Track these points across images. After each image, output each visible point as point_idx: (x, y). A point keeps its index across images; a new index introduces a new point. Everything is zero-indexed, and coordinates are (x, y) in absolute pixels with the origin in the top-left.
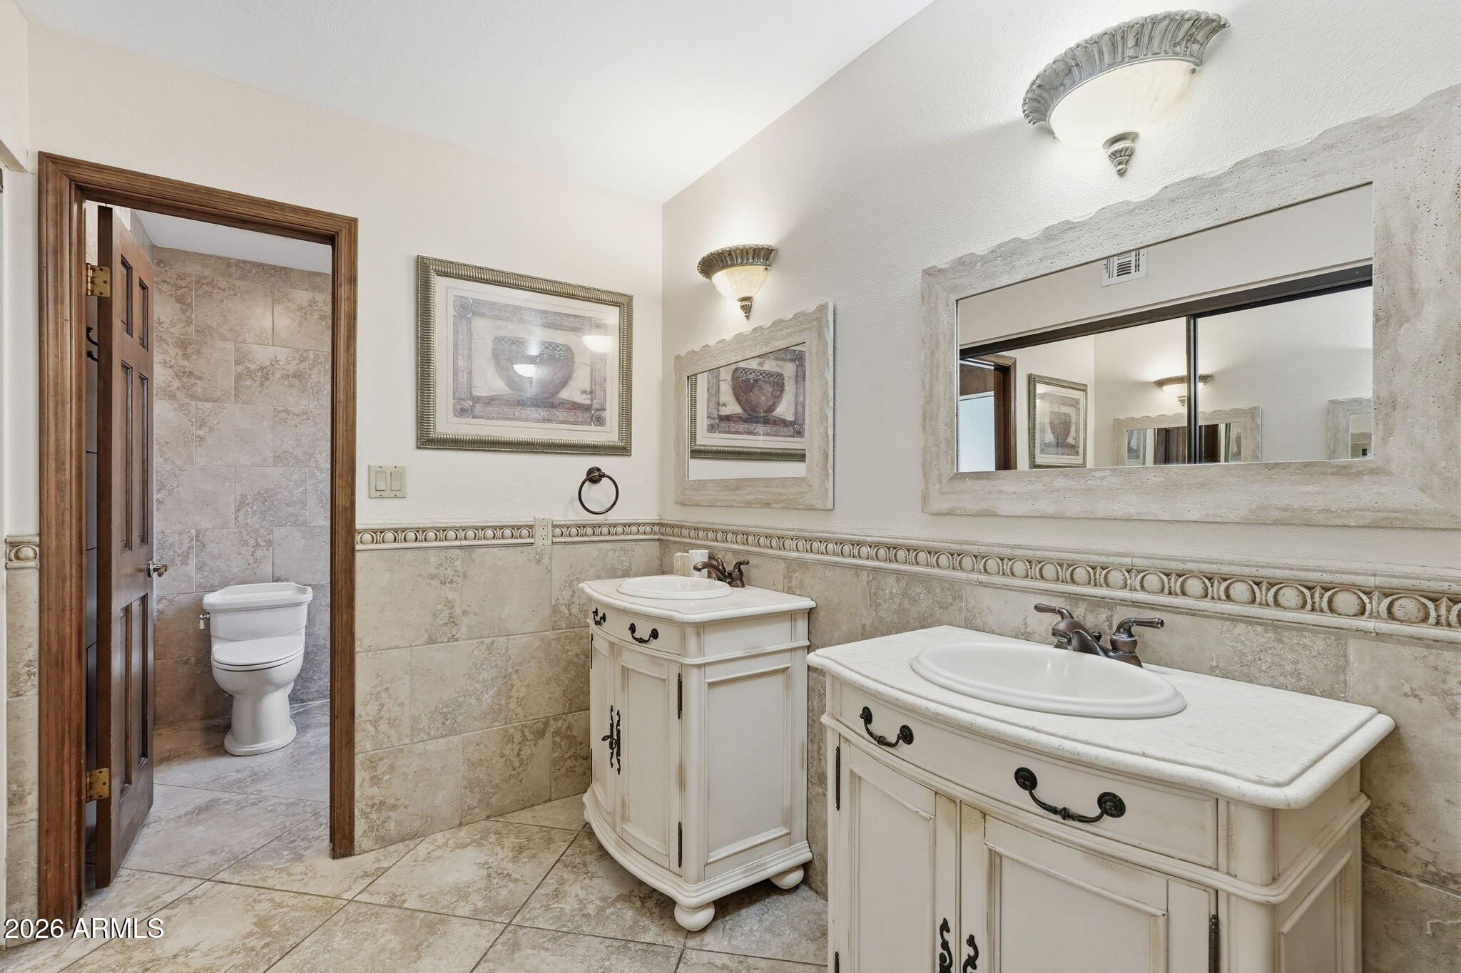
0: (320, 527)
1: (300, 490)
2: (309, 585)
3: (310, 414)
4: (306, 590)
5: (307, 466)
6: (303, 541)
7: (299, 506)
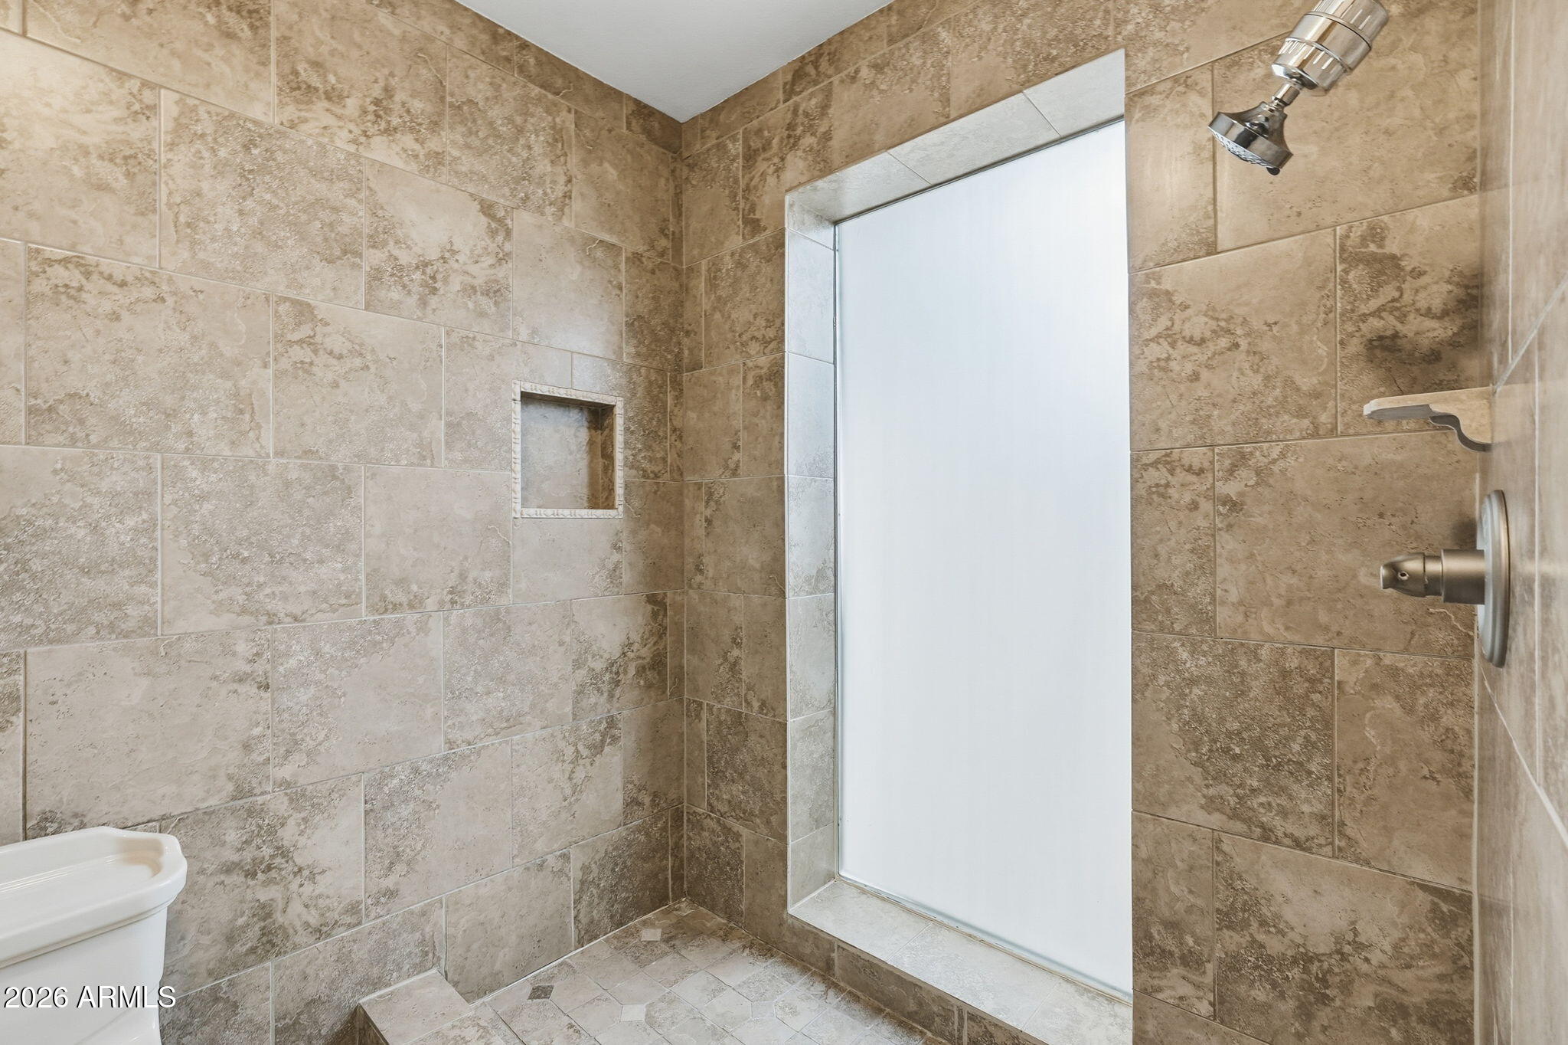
0: (200, 636)
1: (131, 522)
2: (163, 823)
3: (165, 287)
4: (157, 848)
5: (155, 447)
6: (145, 682)
7: (127, 572)
